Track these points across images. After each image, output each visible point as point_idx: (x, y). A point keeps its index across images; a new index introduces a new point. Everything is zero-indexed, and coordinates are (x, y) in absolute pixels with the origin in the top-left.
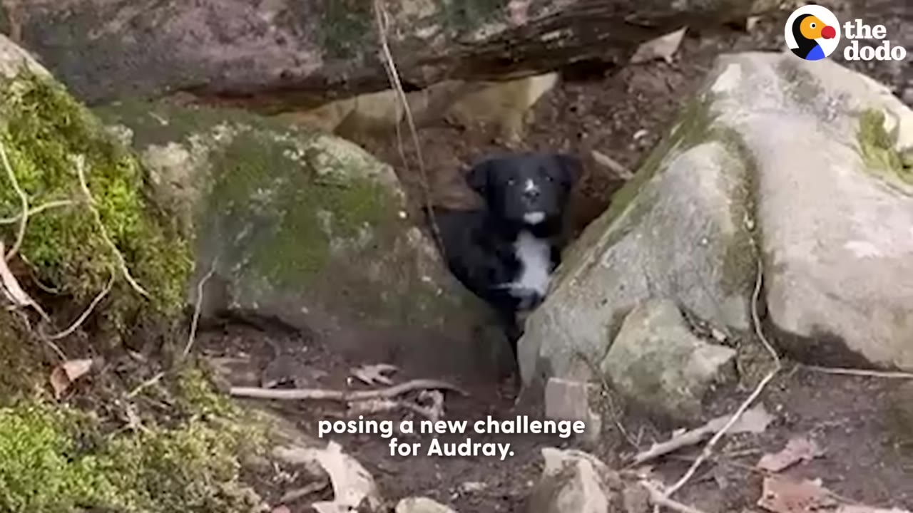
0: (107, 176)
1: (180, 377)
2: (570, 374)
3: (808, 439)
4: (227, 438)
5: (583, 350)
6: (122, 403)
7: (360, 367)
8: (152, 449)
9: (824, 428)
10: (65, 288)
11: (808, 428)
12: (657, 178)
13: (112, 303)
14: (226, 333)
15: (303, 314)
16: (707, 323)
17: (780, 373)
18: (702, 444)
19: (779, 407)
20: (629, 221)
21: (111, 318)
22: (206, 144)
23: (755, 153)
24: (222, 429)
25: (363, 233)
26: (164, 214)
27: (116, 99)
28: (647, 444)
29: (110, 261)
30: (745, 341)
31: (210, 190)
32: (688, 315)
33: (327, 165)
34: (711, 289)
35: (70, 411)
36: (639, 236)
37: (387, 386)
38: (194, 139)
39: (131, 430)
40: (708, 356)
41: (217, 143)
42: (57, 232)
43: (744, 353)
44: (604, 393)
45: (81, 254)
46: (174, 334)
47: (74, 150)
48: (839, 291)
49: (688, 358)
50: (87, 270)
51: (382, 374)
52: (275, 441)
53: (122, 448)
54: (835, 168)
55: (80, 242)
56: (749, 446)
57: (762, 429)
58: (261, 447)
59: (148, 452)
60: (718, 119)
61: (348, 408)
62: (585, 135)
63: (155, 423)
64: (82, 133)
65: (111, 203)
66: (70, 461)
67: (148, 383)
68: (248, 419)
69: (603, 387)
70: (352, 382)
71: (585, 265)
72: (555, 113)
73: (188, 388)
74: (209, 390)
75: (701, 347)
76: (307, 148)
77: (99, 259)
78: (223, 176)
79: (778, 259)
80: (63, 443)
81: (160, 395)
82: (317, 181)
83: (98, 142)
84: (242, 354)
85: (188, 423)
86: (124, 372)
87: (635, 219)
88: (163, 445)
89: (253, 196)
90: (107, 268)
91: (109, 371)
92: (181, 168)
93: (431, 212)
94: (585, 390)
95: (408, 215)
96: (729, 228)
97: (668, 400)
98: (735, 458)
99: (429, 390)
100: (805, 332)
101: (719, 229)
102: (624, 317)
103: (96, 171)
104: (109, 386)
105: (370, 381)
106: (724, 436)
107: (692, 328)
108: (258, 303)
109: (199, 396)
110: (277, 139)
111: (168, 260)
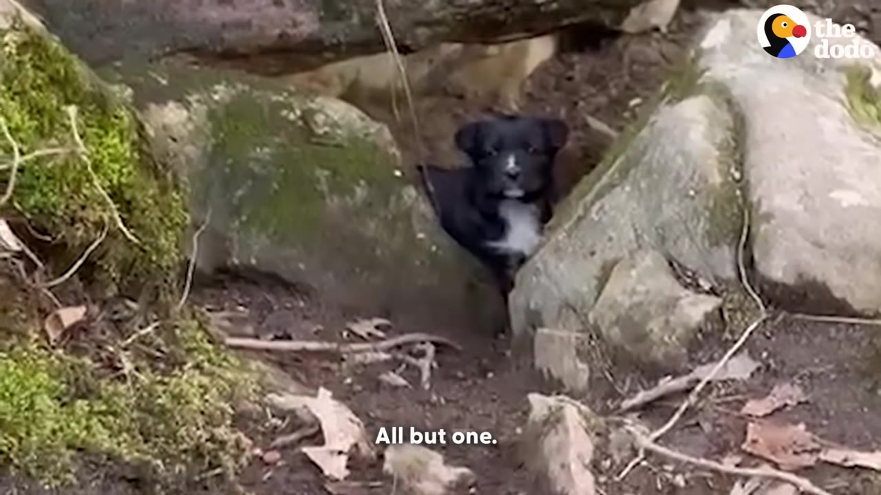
0: (101, 127)
1: (176, 327)
2: (560, 326)
3: (792, 384)
4: (222, 386)
5: (572, 301)
6: (116, 349)
7: (356, 321)
8: (145, 394)
9: (808, 374)
10: (59, 236)
11: (792, 376)
12: (645, 132)
13: (106, 252)
14: (224, 288)
15: (299, 269)
16: (694, 273)
17: (764, 321)
18: (688, 391)
19: (765, 355)
20: (617, 176)
21: (106, 267)
22: (205, 103)
23: (743, 105)
24: (215, 376)
25: (359, 191)
26: (160, 167)
27: (117, 59)
28: (633, 392)
29: (104, 211)
30: (731, 289)
31: (210, 148)
32: (675, 265)
33: (325, 124)
34: (698, 239)
35: (65, 357)
36: (628, 188)
37: (382, 339)
38: (193, 98)
39: (124, 376)
40: (693, 304)
41: (216, 102)
42: (51, 182)
43: (731, 301)
44: (593, 343)
45: (76, 202)
46: (170, 285)
47: (68, 102)
48: (823, 238)
49: (675, 306)
50: (81, 220)
51: (377, 327)
52: (268, 388)
53: (115, 394)
54: (821, 120)
55: (73, 192)
56: (733, 392)
57: (747, 375)
58: (253, 394)
59: (141, 397)
60: (707, 74)
61: (343, 360)
62: (581, 104)
63: (149, 370)
64: (76, 84)
65: (105, 153)
66: (63, 405)
67: (143, 332)
68: (243, 368)
69: (591, 337)
70: (348, 335)
71: (575, 217)
72: (552, 82)
73: (183, 338)
74: (205, 340)
75: (687, 296)
76: (305, 107)
77: (94, 209)
78: (222, 135)
79: (764, 209)
80: (56, 388)
81: (155, 343)
82: (314, 140)
83: (93, 95)
84: (241, 308)
85: (181, 369)
86: (119, 320)
87: (624, 172)
88: (156, 391)
89: (252, 154)
90: (101, 217)
91: (104, 319)
92: (180, 127)
93: (425, 171)
94: (573, 340)
95: (403, 173)
96: (716, 179)
97: (655, 348)
98: (718, 404)
99: (423, 343)
100: (790, 280)
101: (706, 181)
102: (612, 268)
103: (90, 122)
104: (103, 333)
105: (365, 335)
106: (709, 383)
107: (678, 278)
108: (256, 258)
109: (194, 345)
110: (275, 98)
111: (162, 211)
